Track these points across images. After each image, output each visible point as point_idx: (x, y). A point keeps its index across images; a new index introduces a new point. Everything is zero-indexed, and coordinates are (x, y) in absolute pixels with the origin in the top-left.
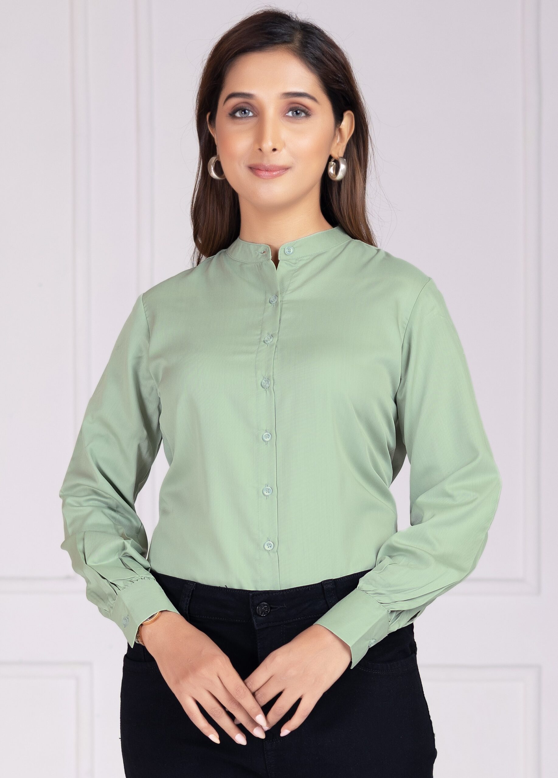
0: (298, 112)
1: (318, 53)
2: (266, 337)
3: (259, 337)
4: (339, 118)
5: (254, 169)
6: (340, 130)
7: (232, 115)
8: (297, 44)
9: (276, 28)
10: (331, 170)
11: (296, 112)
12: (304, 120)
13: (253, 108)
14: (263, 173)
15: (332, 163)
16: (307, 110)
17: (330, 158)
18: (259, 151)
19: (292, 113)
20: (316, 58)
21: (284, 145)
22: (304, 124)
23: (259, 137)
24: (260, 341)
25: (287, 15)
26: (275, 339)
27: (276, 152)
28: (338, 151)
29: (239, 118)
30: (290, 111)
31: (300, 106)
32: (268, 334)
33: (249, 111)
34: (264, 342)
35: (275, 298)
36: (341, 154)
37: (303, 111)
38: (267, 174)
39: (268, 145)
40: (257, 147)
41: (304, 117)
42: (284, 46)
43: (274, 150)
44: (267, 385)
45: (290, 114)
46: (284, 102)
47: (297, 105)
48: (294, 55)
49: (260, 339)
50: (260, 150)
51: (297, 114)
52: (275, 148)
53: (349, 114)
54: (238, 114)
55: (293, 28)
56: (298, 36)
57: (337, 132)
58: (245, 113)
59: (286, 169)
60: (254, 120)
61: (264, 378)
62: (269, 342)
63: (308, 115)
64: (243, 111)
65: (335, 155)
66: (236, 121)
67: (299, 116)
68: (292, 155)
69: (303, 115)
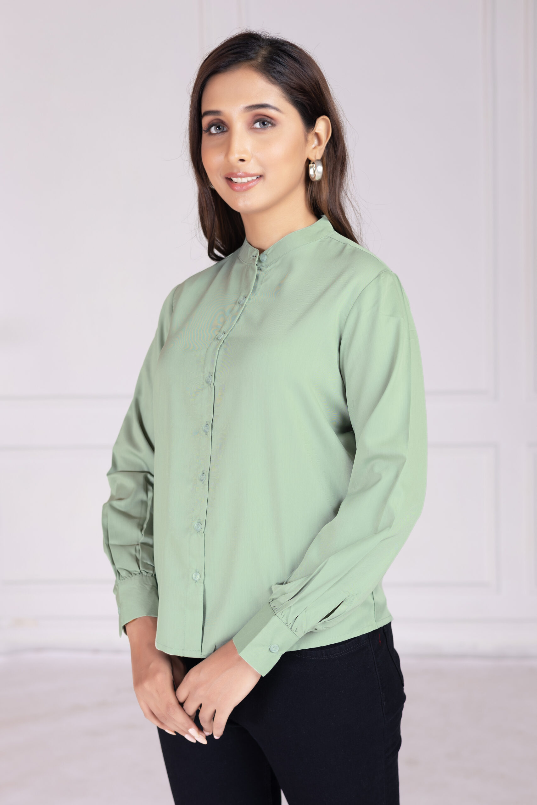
4: (309, 124)
6: (315, 135)
7: (208, 131)
8: (260, 60)
11: (263, 123)
12: (271, 130)
13: (224, 124)
15: (311, 165)
16: (273, 121)
21: (252, 155)
22: (271, 134)
23: (228, 150)
26: (225, 337)
27: (243, 162)
28: (315, 154)
29: (214, 134)
34: (217, 339)
35: (244, 299)
40: (227, 160)
41: (270, 127)
42: (246, 63)
43: (242, 160)
47: (262, 117)
52: (242, 158)
56: (263, 52)
57: (312, 137)
58: (220, 129)
60: (225, 135)
61: (209, 374)
62: (220, 339)
63: (273, 125)
64: (217, 127)
65: (312, 158)
66: (212, 137)
67: (266, 126)
68: (260, 163)
69: (270, 125)
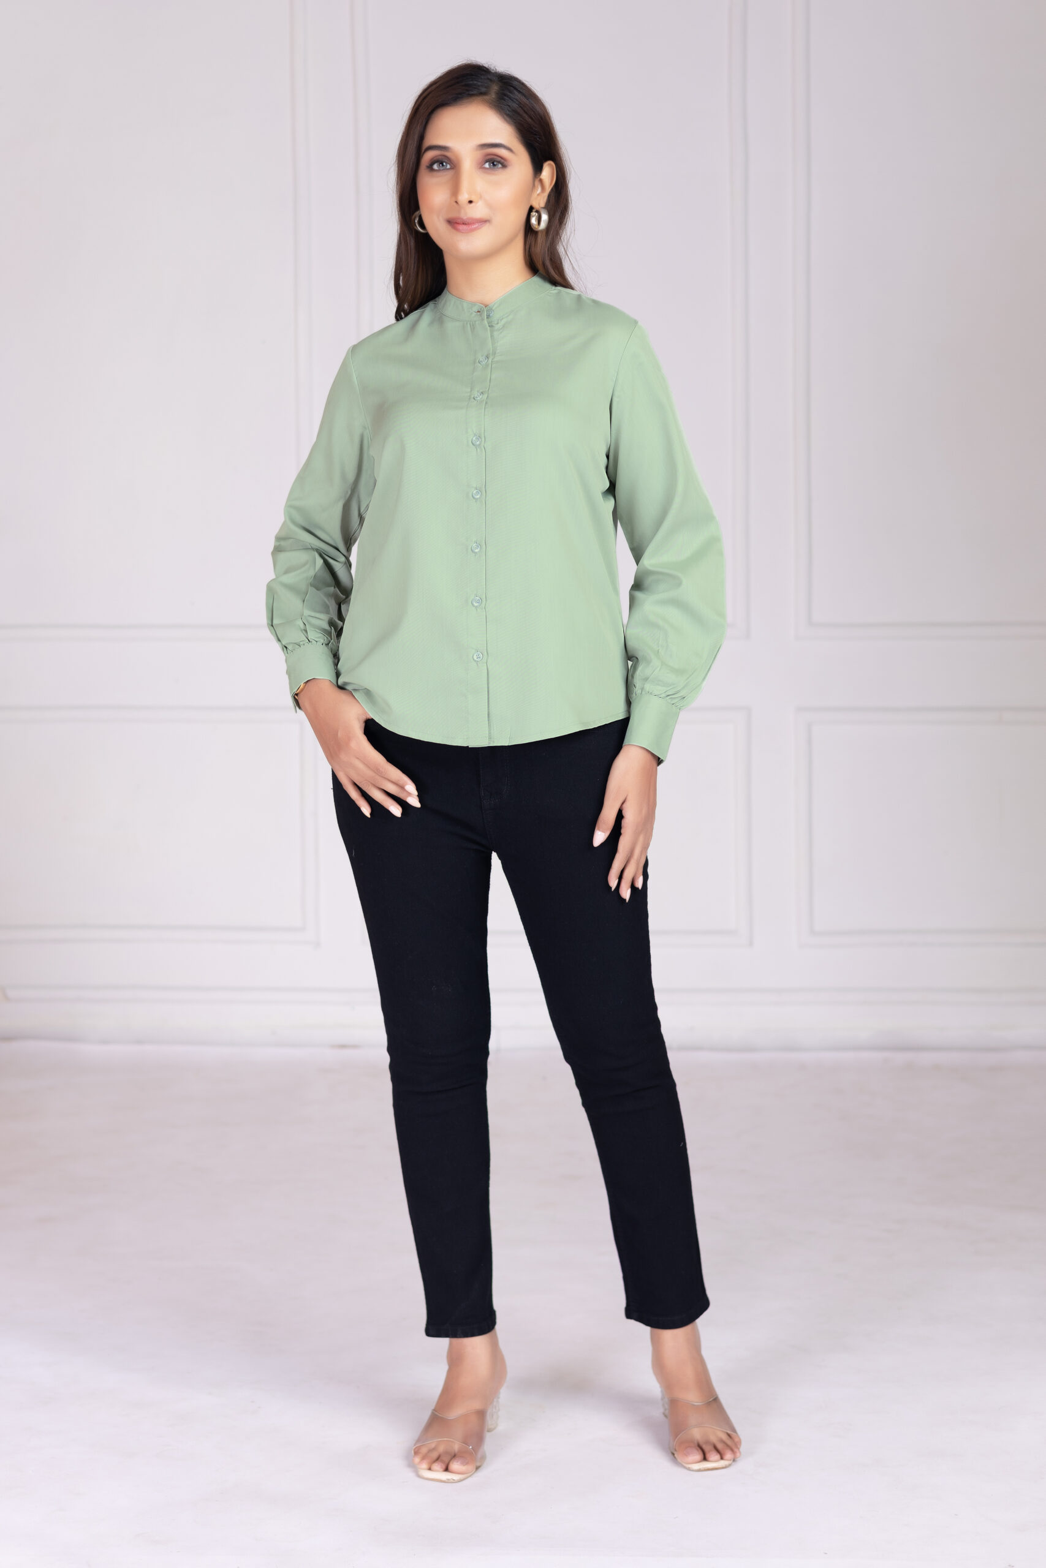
0: (495, 163)
1: (515, 106)
2: (476, 394)
3: (469, 394)
4: (538, 168)
5: (453, 223)
6: (541, 181)
7: (430, 167)
8: (493, 95)
9: (472, 81)
10: (534, 221)
11: (493, 163)
12: (500, 170)
13: (449, 160)
14: (461, 227)
15: (533, 214)
16: (502, 161)
17: (531, 209)
18: (455, 204)
19: (489, 165)
20: (514, 111)
21: (481, 197)
22: (500, 175)
23: (455, 190)
24: (470, 399)
25: (485, 67)
26: (485, 396)
27: (472, 205)
28: (540, 199)
29: (436, 170)
30: (487, 162)
31: (495, 157)
32: (478, 391)
33: (446, 163)
34: (474, 399)
35: (486, 359)
36: (543, 204)
37: (499, 162)
38: (465, 227)
39: (464, 197)
40: (454, 200)
41: (500, 168)
42: (480, 98)
43: (471, 202)
44: (478, 443)
45: (487, 165)
46: (480, 154)
47: (492, 157)
48: (490, 107)
49: (470, 396)
50: (456, 202)
51: (494, 165)
52: (471, 199)
53: (549, 164)
54: (435, 167)
55: (491, 80)
56: (495, 88)
57: (537, 183)
58: (443, 165)
59: (484, 221)
60: (451, 173)
61: (475, 435)
62: (478, 398)
63: (504, 166)
64: (440, 164)
65: (536, 205)
66: (435, 173)
67: (496, 167)
68: (489, 206)
69: (500, 166)
